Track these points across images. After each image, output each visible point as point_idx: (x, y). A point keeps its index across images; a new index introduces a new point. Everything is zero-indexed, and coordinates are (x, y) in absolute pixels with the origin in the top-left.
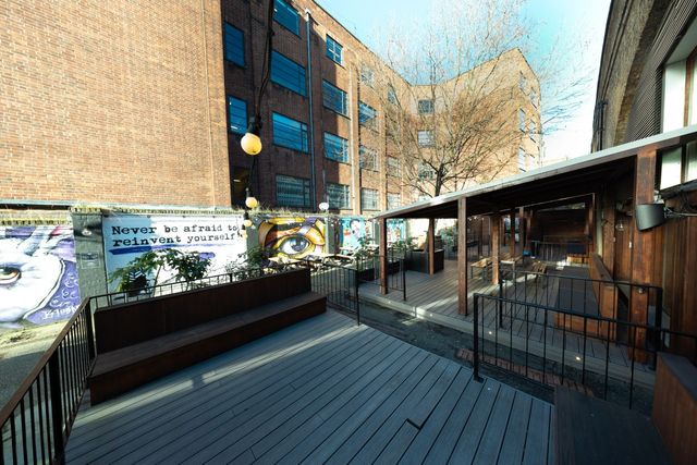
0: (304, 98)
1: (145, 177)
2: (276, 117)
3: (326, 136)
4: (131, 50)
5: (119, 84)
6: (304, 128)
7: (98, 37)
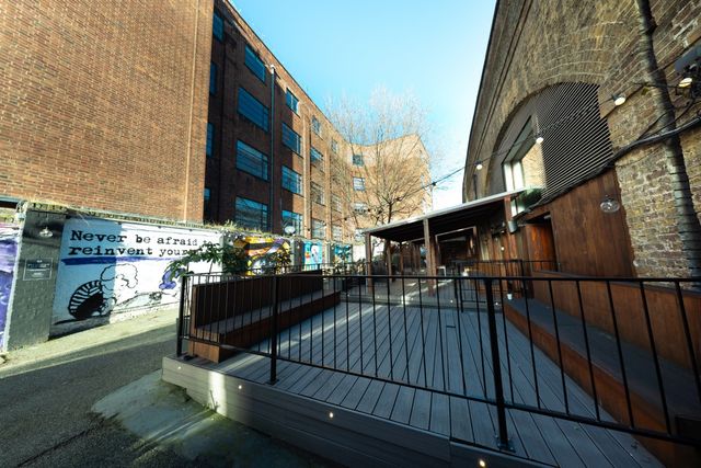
0: (266, 133)
1: (110, 181)
2: (240, 144)
3: (285, 169)
4: (118, 53)
5: (98, 81)
6: (266, 158)
7: (83, 31)
